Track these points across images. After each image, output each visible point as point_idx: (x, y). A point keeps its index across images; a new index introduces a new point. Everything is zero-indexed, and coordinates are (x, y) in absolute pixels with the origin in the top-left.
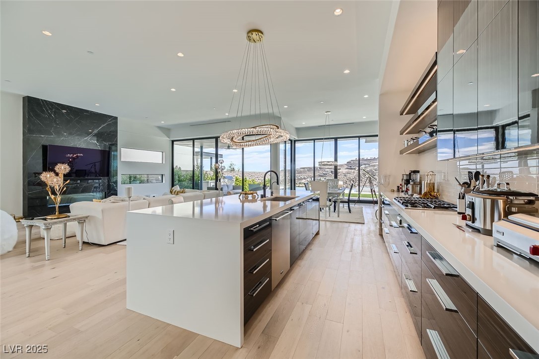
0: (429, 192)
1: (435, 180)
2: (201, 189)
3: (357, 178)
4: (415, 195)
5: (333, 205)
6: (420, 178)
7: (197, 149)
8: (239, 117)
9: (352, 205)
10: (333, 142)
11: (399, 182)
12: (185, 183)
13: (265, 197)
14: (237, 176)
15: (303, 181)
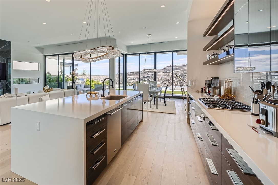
0: (227, 95)
1: (231, 85)
2: (64, 88)
3: (171, 79)
4: (215, 96)
5: (153, 99)
6: (220, 82)
7: (61, 61)
8: (86, 40)
9: (167, 100)
10: (153, 55)
11: (203, 85)
12: (53, 83)
13: (104, 96)
14: (87, 78)
15: (133, 81)
